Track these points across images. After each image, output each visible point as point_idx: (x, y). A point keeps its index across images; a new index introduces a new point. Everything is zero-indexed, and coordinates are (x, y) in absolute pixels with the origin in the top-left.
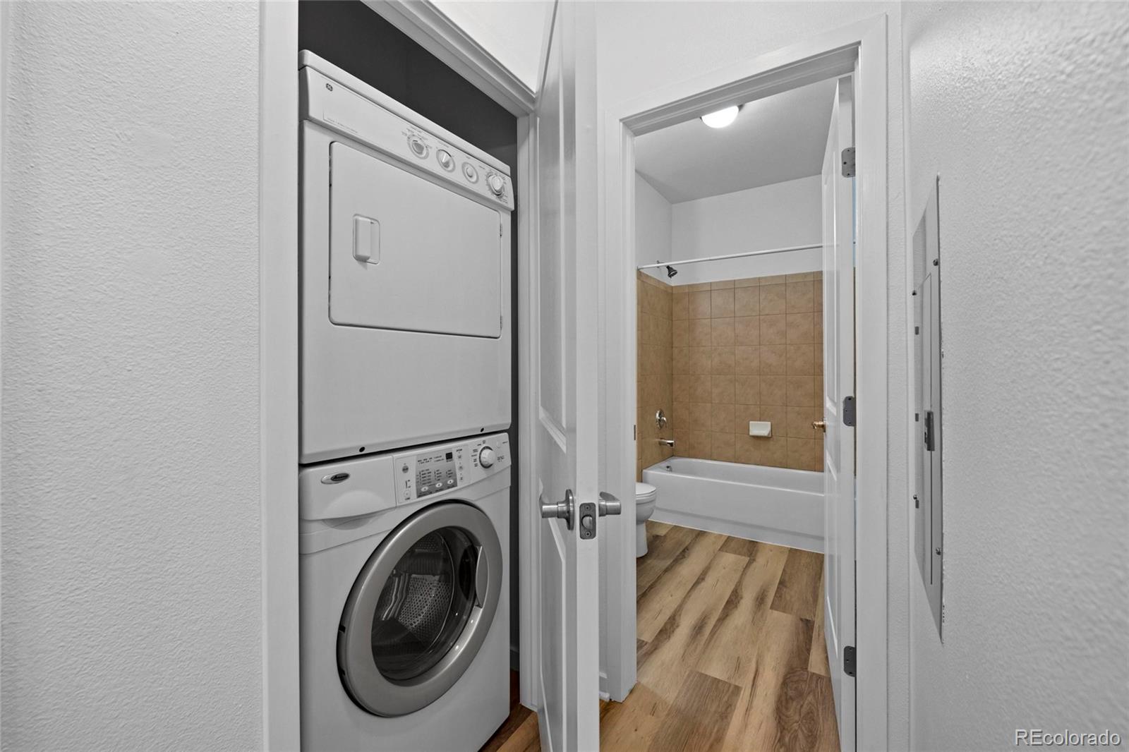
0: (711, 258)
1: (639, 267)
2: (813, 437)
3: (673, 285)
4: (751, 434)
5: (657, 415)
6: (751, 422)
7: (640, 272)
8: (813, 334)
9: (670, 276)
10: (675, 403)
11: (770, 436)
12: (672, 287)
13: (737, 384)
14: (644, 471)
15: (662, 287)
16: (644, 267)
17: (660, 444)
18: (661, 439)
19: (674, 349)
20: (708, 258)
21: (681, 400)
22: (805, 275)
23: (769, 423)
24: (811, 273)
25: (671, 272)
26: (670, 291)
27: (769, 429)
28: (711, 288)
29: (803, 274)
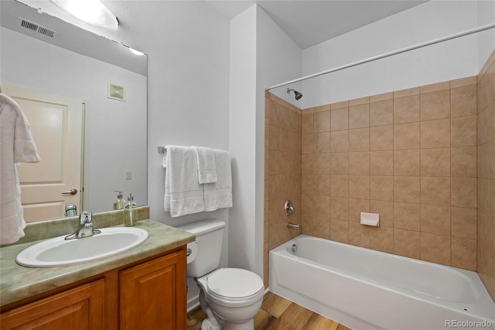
0: (325, 72)
1: (267, 88)
2: (419, 230)
3: (302, 108)
4: (361, 223)
5: (286, 205)
6: (361, 213)
7: (269, 93)
8: (419, 141)
9: (297, 98)
10: (303, 195)
11: (379, 226)
12: (301, 110)
13: (350, 181)
14: (270, 252)
15: (292, 109)
16: (271, 87)
17: (288, 227)
18: (289, 223)
19: (302, 155)
20: (322, 72)
21: (307, 193)
22: (411, 90)
23: (378, 215)
24: (417, 88)
25: (298, 96)
26: (299, 112)
27: (378, 220)
28: (331, 109)
29: (410, 89)
